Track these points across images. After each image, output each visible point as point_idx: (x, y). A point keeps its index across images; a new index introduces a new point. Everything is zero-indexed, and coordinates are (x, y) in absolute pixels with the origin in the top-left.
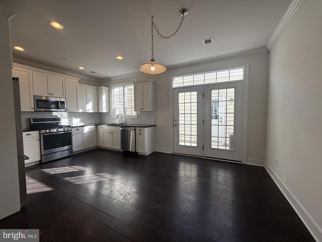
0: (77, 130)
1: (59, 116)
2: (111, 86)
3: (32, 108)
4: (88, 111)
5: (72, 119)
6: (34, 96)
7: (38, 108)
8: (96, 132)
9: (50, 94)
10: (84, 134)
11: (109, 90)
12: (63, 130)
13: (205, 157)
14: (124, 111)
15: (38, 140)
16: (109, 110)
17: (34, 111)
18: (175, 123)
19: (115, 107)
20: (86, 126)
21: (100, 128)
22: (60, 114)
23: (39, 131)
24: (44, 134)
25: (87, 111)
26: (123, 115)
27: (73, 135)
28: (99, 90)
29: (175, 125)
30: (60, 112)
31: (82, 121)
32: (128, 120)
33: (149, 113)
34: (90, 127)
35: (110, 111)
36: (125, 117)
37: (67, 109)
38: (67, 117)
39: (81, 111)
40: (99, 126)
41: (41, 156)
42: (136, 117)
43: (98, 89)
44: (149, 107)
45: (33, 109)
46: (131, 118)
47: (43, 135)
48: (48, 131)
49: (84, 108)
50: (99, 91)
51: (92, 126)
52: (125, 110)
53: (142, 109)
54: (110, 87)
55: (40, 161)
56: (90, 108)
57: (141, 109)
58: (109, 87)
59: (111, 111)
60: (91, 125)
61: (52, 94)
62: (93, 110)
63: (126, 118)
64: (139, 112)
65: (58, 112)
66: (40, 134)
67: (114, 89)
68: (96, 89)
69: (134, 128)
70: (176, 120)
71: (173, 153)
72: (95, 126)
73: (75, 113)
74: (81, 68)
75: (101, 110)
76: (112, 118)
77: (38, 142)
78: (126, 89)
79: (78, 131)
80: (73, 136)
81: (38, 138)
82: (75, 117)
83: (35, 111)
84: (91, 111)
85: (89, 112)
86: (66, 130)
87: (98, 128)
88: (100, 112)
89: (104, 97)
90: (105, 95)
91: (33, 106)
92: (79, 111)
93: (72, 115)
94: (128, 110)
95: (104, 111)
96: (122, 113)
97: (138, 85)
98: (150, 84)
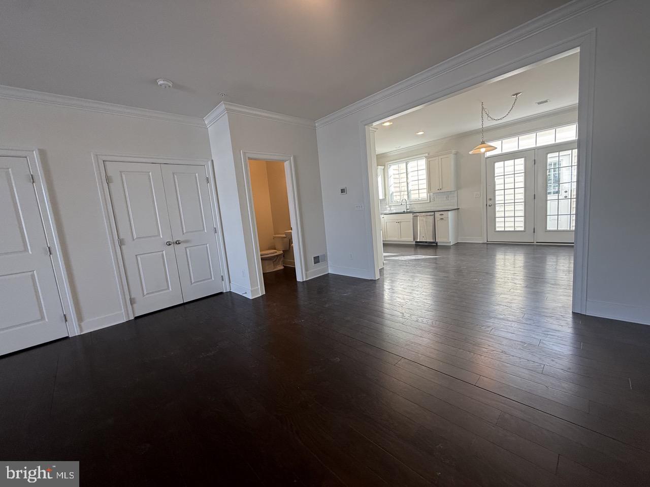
2: (386, 163)
11: (385, 169)
13: (537, 242)
14: (408, 194)
16: (386, 195)
18: (489, 203)
26: (407, 200)
29: (490, 206)
32: (415, 206)
33: (448, 194)
35: (386, 197)
42: (427, 200)
44: (450, 186)
46: (419, 202)
53: (441, 189)
54: (386, 165)
57: (438, 189)
58: (384, 166)
59: (388, 196)
63: (411, 203)
64: (432, 194)
69: (431, 213)
70: (491, 199)
71: (486, 242)
76: (390, 205)
78: (410, 165)
94: (412, 192)
96: (406, 197)
97: (434, 159)
98: (452, 156)
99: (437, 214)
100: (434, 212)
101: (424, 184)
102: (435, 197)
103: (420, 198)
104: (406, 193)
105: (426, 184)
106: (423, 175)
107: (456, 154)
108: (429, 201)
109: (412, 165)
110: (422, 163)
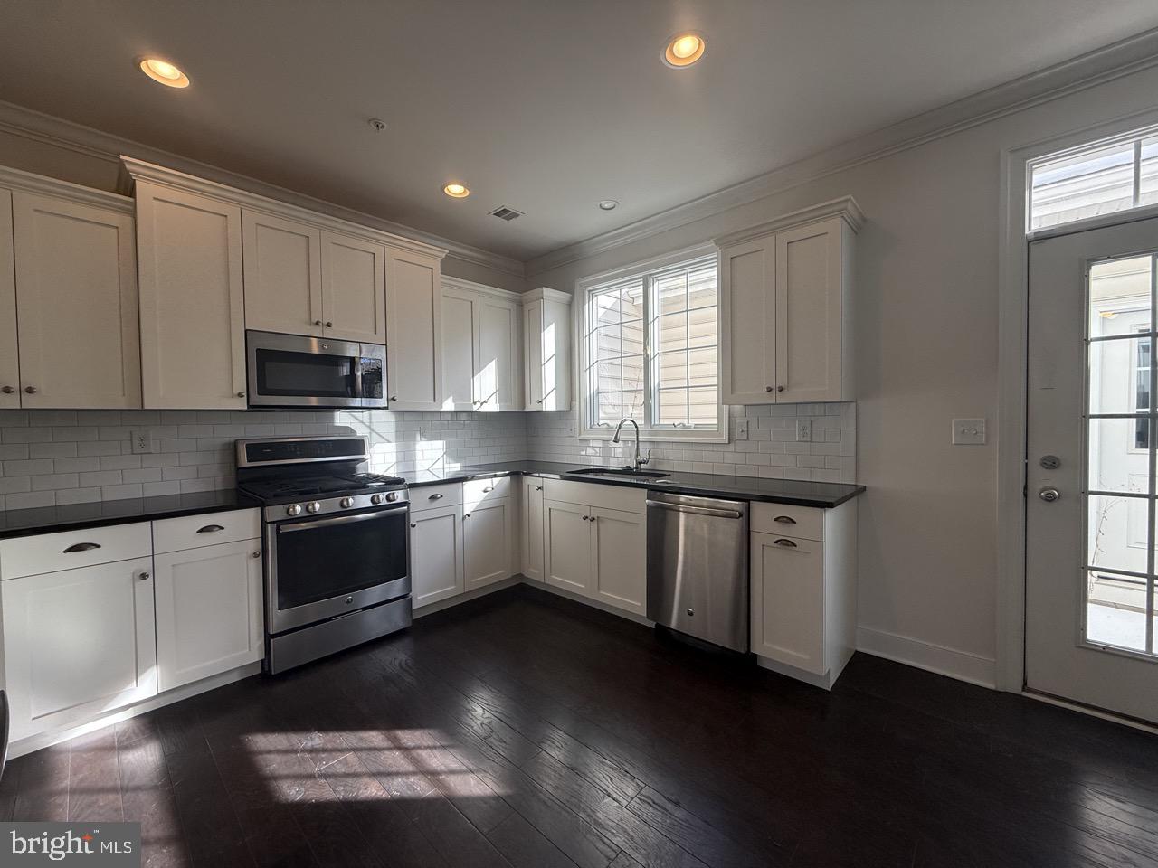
0: (433, 498)
1: (361, 432)
2: (579, 282)
3: (236, 391)
4: (478, 404)
5: (414, 445)
6: (246, 331)
7: (263, 391)
8: (513, 509)
9: (317, 324)
10: (464, 518)
11: (570, 305)
12: (371, 505)
14: (647, 404)
15: (256, 555)
16: (571, 399)
17: (246, 408)
18: (1043, 480)
19: (596, 387)
20: (472, 479)
21: (533, 490)
22: (366, 420)
23: (259, 509)
24: (279, 523)
25: (475, 408)
26: (640, 422)
27: (414, 526)
28: (527, 307)
29: (1046, 499)
30: (366, 413)
31: (451, 453)
33: (810, 413)
34: (487, 483)
35: (571, 408)
36: (651, 433)
37: (390, 397)
38: (391, 435)
39: (449, 406)
40: (528, 481)
41: (268, 637)
42: (719, 433)
43: (520, 305)
45: (240, 395)
46: (691, 440)
47: (278, 528)
48: (299, 508)
49: (464, 392)
50: (526, 313)
51: (496, 480)
52: (652, 401)
53: (781, 389)
54: (577, 288)
55: (265, 663)
56: (486, 392)
57: (770, 390)
58: (571, 290)
59: (577, 403)
60: (495, 476)
61: (328, 325)
62: (499, 401)
63: (658, 438)
64: (738, 408)
65: (358, 414)
66: (264, 523)
67: (595, 299)
68: (513, 301)
69: (735, 505)
70: (1051, 463)
71: (1015, 690)
72: (509, 478)
73: (428, 418)
74: (456, 190)
75: (535, 399)
76: (582, 437)
77: (254, 567)
78: (657, 288)
79: (436, 503)
80: (412, 529)
81: (254, 545)
82: (425, 436)
83: (252, 408)
84: (492, 407)
85: (485, 409)
86: (384, 502)
87: (525, 488)
88: (530, 408)
89: (549, 339)
90: (553, 326)
91: (240, 385)
92: (444, 405)
93: (415, 423)
94: (664, 398)
95: (550, 405)
96: (638, 414)
97: (754, 246)
98: (836, 229)
99: (763, 515)
100: (746, 499)
101: (708, 365)
102: (753, 425)
103: (693, 422)
104: (641, 399)
105: (716, 365)
106: (707, 327)
107: (859, 229)
108: (725, 439)
109: (667, 287)
110: (704, 280)
